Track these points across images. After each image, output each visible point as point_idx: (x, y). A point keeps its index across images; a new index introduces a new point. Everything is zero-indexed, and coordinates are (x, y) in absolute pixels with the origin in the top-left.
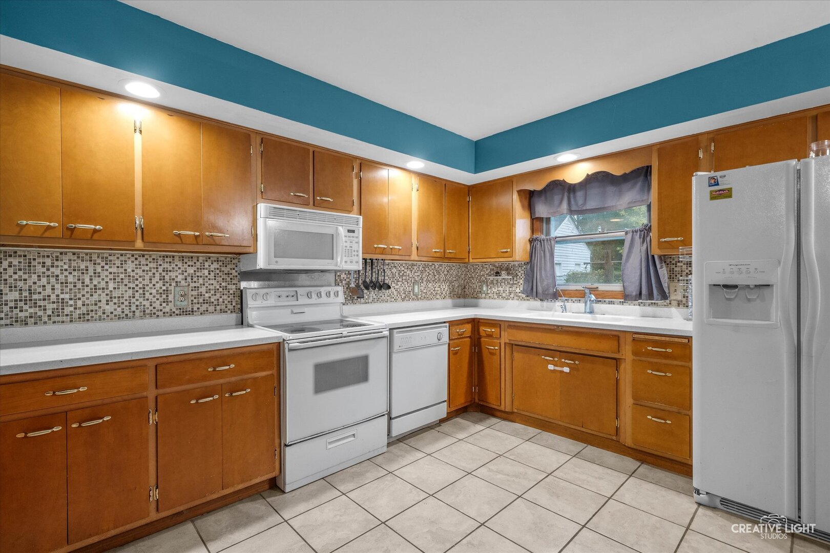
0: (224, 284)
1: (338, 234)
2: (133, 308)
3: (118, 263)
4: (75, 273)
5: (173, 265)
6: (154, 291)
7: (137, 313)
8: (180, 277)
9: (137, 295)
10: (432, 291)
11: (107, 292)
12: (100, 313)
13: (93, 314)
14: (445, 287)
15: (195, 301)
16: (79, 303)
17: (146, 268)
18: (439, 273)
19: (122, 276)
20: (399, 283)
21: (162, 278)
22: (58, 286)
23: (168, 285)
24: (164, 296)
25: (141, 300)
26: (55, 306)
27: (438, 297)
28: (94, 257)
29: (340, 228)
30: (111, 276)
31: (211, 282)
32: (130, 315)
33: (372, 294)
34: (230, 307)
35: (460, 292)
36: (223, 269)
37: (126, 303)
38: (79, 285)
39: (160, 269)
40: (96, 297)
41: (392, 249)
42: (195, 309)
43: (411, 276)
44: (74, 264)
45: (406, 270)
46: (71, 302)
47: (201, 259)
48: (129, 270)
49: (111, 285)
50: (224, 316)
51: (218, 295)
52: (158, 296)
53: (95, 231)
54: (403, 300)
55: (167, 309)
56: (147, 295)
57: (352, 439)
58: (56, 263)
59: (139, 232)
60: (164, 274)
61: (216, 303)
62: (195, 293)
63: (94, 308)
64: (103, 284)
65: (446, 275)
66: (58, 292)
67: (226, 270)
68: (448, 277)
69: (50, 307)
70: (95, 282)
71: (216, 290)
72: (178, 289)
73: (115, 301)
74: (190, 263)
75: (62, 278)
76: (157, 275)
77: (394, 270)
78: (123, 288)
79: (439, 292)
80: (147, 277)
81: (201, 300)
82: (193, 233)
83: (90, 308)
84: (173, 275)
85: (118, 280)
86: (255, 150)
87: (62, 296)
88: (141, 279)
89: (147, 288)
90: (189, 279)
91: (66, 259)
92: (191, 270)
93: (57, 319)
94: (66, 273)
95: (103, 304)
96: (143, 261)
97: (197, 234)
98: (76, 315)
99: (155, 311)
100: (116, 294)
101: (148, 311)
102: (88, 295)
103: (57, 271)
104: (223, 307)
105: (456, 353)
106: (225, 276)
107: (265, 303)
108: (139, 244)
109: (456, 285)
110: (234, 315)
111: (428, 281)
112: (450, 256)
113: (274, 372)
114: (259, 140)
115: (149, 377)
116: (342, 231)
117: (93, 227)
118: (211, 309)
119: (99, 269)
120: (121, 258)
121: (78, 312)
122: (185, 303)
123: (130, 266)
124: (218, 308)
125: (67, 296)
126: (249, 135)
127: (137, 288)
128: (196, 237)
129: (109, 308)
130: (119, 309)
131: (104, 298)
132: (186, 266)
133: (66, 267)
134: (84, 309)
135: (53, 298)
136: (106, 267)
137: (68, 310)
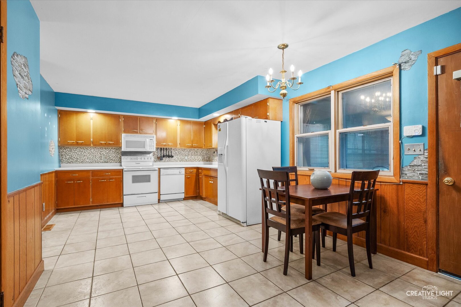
0: (116, 155)
1: (146, 141)
2: (93, 161)
3: (90, 150)
4: (80, 152)
5: (103, 150)
6: (98, 157)
7: (94, 162)
8: (105, 153)
9: (94, 157)
10: (193, 159)
11: (87, 156)
12: (85, 161)
13: (84, 161)
14: (200, 158)
15: (109, 159)
16: (81, 159)
17: (96, 151)
18: (197, 152)
19: (90, 153)
20: (179, 156)
21: (100, 153)
22: (77, 155)
23: (101, 155)
24: (100, 158)
25: (95, 159)
26: (76, 159)
27: (196, 161)
28: (84, 148)
29: (147, 139)
30: (88, 153)
31: (113, 154)
32: (92, 162)
33: (167, 159)
34: (118, 161)
35: (207, 159)
36: (116, 151)
37: (91, 159)
38: (81, 155)
39: (100, 151)
40: (84, 157)
41: (168, 144)
42: (109, 161)
43: (184, 153)
44: (80, 150)
45: (181, 151)
46: (79, 159)
47: (110, 149)
48: (92, 151)
49: (88, 155)
50: (116, 163)
51: (115, 158)
52: (99, 158)
53: (82, 143)
54: (180, 161)
55: (101, 161)
56: (96, 157)
57: (145, 197)
58: (76, 150)
59: (92, 142)
60: (100, 152)
61: (114, 160)
62: (108, 157)
63: (84, 160)
64: (86, 155)
65: (200, 153)
66: (77, 156)
67: (117, 151)
68: (201, 154)
69: (75, 159)
70: (84, 154)
71: (114, 157)
72: (104, 156)
73: (89, 159)
74: (107, 150)
75: (77, 153)
76: (99, 152)
77: (176, 151)
78: (91, 156)
79: (197, 159)
80: (96, 153)
81: (110, 159)
82: (104, 142)
83: (83, 160)
84: (103, 152)
85: (90, 154)
86: (122, 120)
87: (77, 157)
88: (95, 154)
89: (96, 156)
90: (107, 154)
91: (78, 149)
92: (107, 151)
93: (76, 162)
94: (78, 152)
95: (86, 159)
96: (95, 149)
97: (105, 142)
98: (80, 162)
99: (98, 161)
100: (89, 157)
101: (96, 161)
102: (83, 157)
103: (76, 152)
104: (116, 161)
105: (189, 178)
106: (117, 153)
107: (127, 160)
108: (92, 145)
109: (206, 157)
110: (119, 163)
111: (191, 155)
112: (195, 146)
113: (121, 176)
114: (123, 117)
115: (91, 174)
116: (148, 140)
117: (82, 142)
118: (113, 161)
119: (85, 151)
120: (90, 148)
121: (81, 161)
122: (106, 160)
123: (92, 150)
124: (115, 161)
125: (78, 157)
126: (120, 116)
127: (94, 156)
128: (105, 143)
129: (88, 160)
130: (90, 161)
131: (86, 158)
132: (106, 150)
133: (78, 151)
134: (82, 160)
135: (76, 157)
136: (87, 151)
137: (79, 160)
